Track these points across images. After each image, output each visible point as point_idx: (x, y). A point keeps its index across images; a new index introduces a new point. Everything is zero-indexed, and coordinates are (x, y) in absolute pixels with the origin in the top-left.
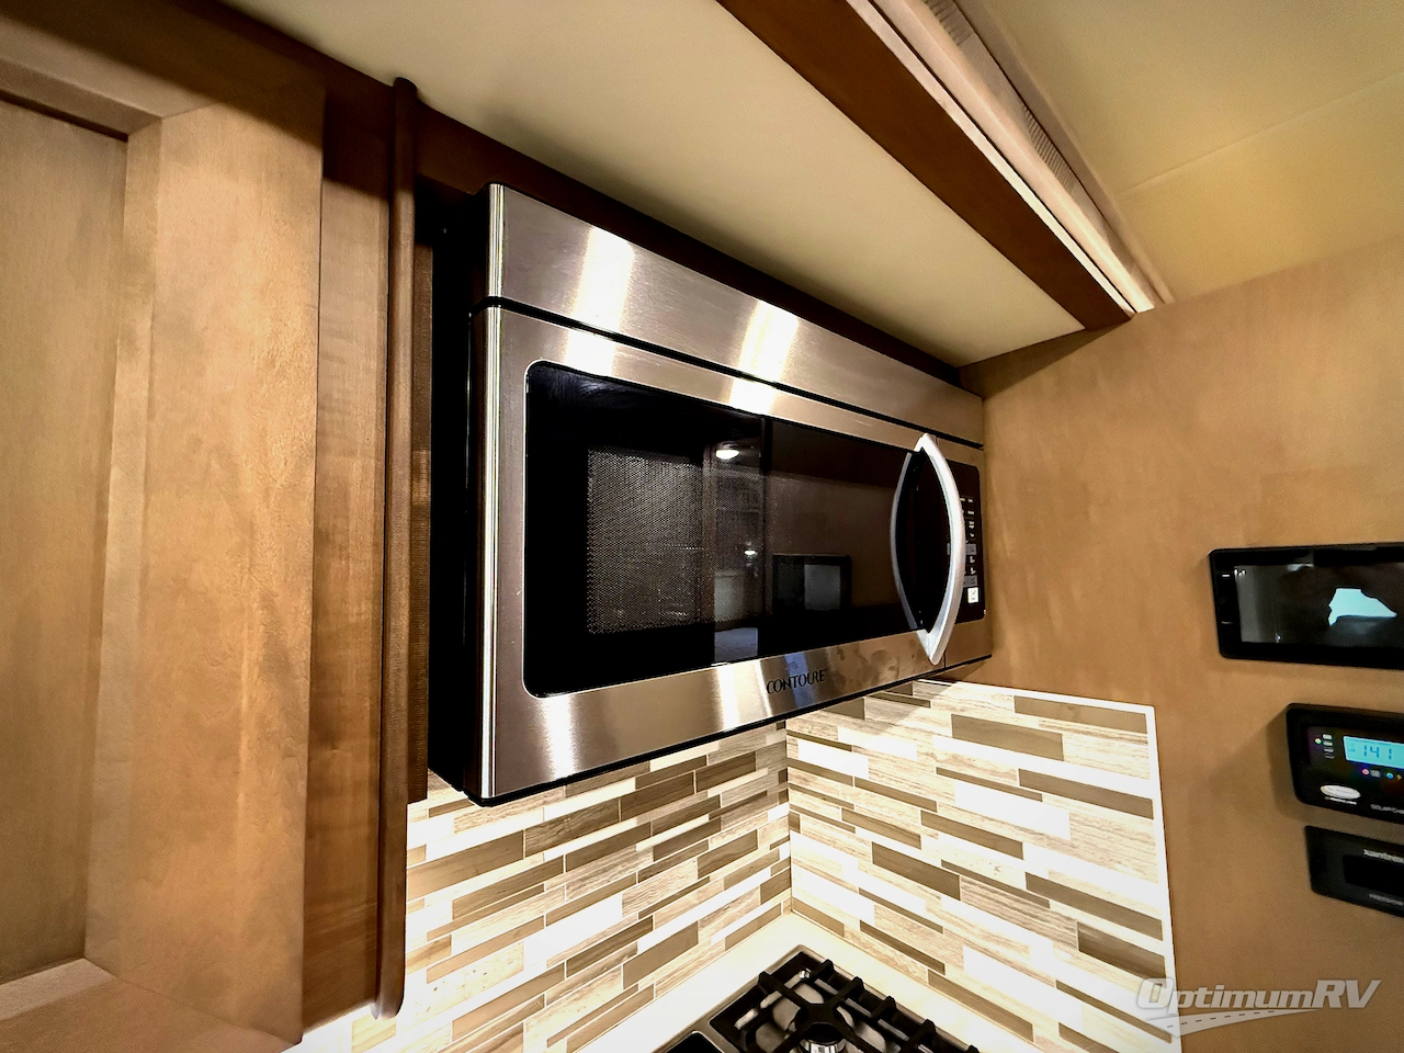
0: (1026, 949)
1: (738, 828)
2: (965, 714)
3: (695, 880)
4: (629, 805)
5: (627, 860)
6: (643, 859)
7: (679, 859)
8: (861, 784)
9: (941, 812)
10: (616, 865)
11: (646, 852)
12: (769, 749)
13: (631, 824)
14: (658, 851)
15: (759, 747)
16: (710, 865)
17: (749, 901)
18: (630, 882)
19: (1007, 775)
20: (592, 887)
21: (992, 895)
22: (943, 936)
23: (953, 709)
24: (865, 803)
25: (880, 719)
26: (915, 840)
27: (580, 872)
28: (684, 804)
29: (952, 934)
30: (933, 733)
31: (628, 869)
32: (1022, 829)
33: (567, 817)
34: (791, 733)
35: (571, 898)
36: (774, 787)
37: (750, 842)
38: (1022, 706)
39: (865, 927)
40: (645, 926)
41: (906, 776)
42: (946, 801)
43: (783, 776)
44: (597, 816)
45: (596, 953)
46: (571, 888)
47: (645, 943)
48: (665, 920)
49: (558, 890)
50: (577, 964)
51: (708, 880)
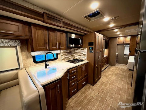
0: (83, 57)
16: (72, 56)
23: (81, 49)
24: (78, 53)
36: (74, 53)
42: (81, 52)
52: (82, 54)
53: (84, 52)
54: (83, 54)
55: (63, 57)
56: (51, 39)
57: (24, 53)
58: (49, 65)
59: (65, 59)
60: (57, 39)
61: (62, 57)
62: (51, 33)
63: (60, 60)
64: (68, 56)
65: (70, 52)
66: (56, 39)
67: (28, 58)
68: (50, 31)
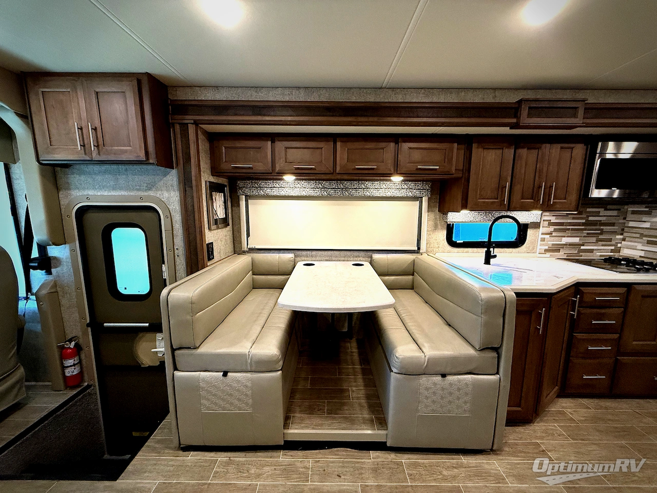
4: (583, 224)
13: (583, 227)
14: (588, 234)
18: (581, 237)
55: (551, 241)
56: (523, 171)
57: (432, 215)
58: (495, 256)
59: (558, 251)
60: (545, 169)
61: (543, 240)
62: (523, 152)
63: (532, 251)
64: (576, 240)
65: (588, 224)
66: (541, 171)
67: (436, 227)
68: (523, 148)
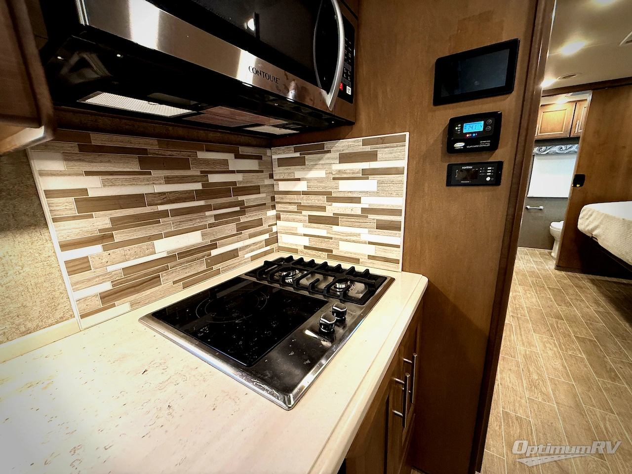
0: (359, 235)
1: (254, 215)
2: (344, 152)
3: (235, 232)
5: (201, 218)
6: (209, 219)
7: (227, 223)
8: (304, 193)
9: (334, 195)
10: (196, 219)
11: (211, 216)
12: (266, 186)
15: (262, 184)
16: (241, 228)
17: (260, 244)
19: (358, 173)
20: (185, 226)
21: (349, 220)
22: (333, 240)
23: (340, 151)
24: (305, 200)
25: (312, 163)
26: (323, 209)
27: (178, 218)
28: (227, 200)
29: (336, 239)
30: (332, 164)
31: (203, 221)
32: (361, 192)
33: (167, 192)
34: (275, 180)
35: (175, 228)
36: (268, 201)
37: (260, 223)
38: (365, 143)
39: (306, 247)
40: (214, 246)
41: (321, 184)
42: (335, 190)
43: (273, 199)
44: (184, 196)
45: (191, 252)
46: (175, 224)
47: (214, 253)
48: (223, 245)
49: (168, 223)
50: (182, 255)
51: (241, 233)
52: (356, 209)
53: (371, 184)
54: (366, 202)
